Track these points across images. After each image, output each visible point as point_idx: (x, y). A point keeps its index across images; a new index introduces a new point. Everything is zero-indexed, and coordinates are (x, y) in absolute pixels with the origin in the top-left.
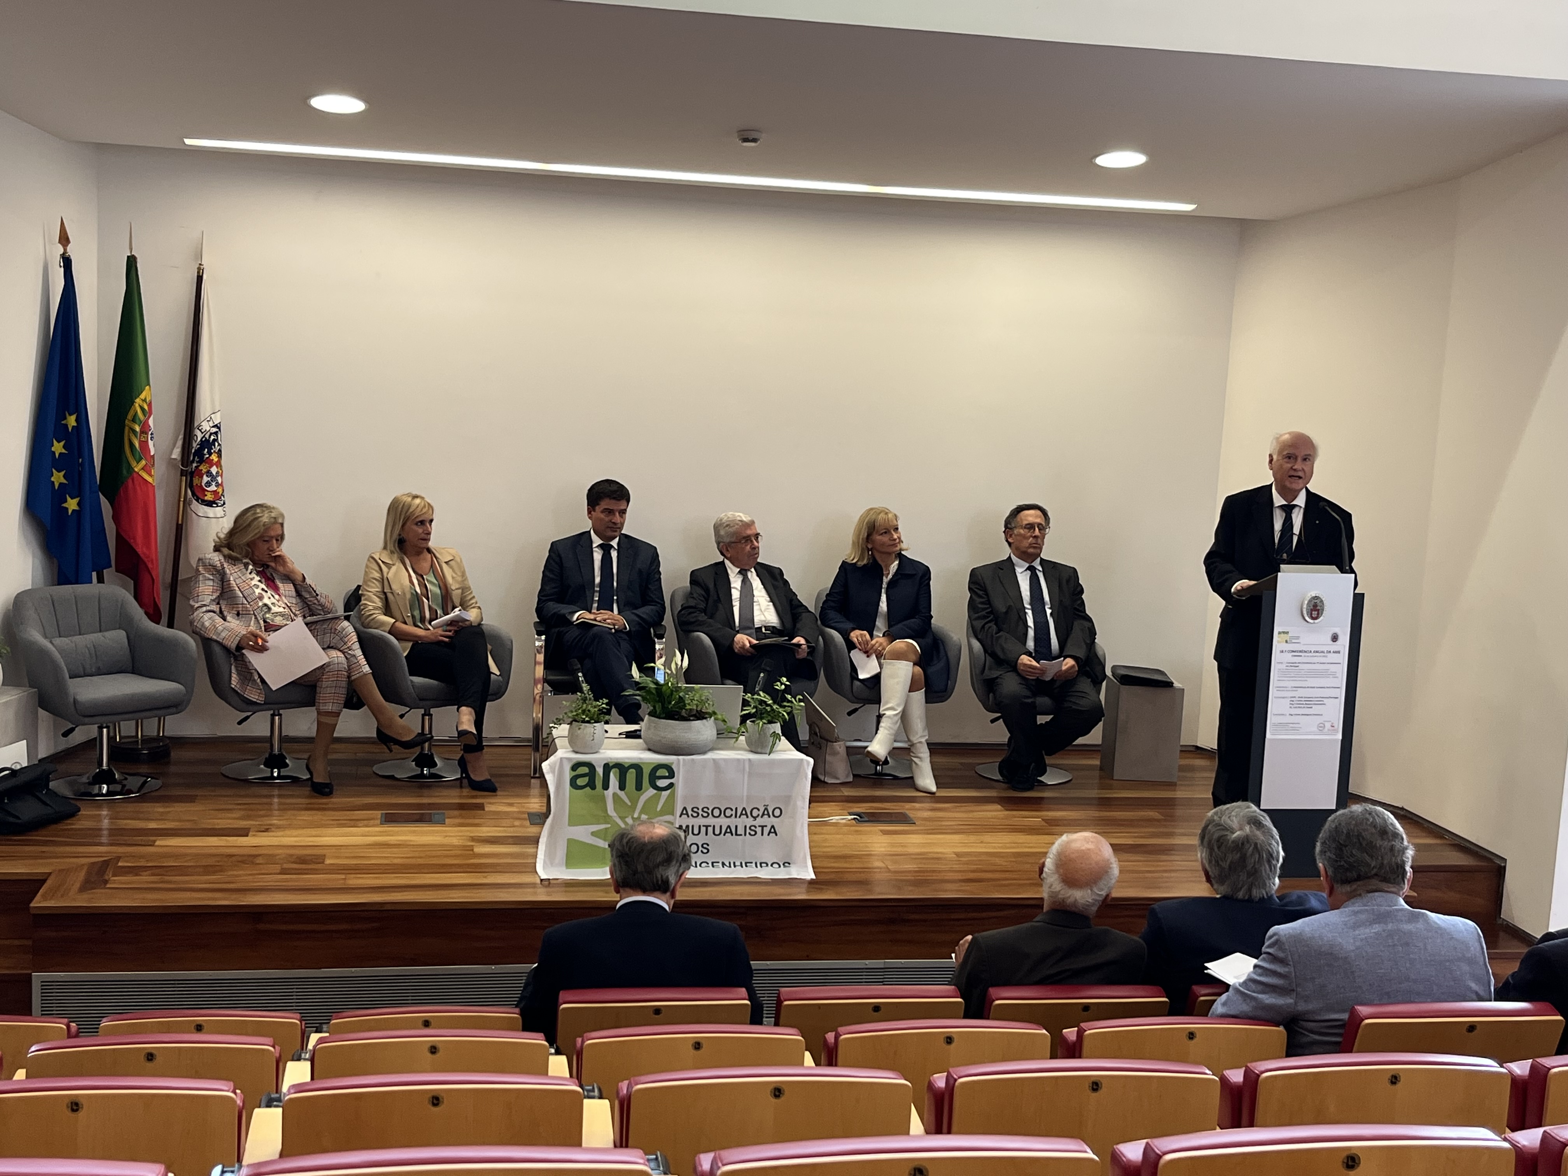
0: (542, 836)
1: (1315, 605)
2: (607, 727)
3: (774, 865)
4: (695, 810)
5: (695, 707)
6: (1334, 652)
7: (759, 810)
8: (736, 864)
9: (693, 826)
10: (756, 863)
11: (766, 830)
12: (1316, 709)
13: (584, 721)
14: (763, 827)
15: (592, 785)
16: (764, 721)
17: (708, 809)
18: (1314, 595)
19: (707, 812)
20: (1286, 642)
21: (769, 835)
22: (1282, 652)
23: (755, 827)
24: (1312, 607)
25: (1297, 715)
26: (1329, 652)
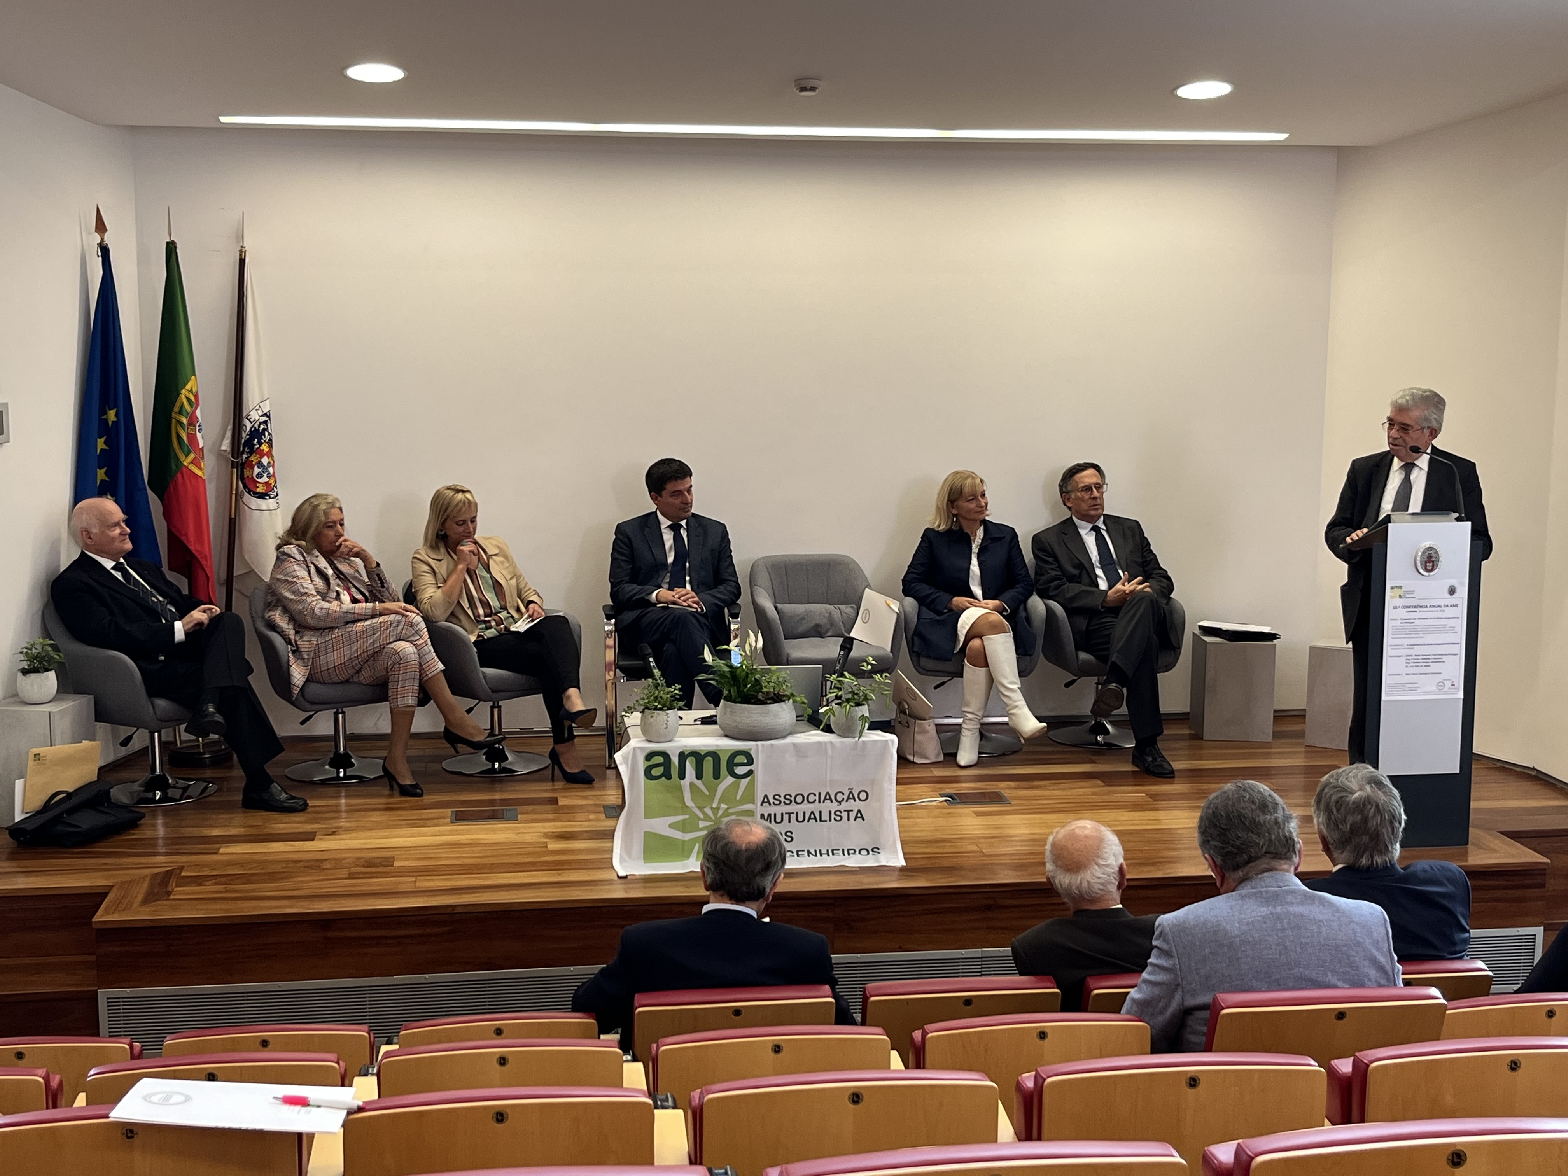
0: (617, 830)
1: (1430, 557)
2: (681, 713)
3: (862, 852)
4: (777, 797)
5: (772, 690)
6: (1451, 606)
7: (843, 794)
8: (822, 852)
9: (775, 815)
10: (843, 850)
11: (852, 815)
12: (1434, 668)
13: (656, 709)
14: (848, 811)
15: (667, 775)
17: (791, 796)
18: (1428, 546)
19: (789, 800)
20: (1400, 597)
21: (855, 820)
22: (1395, 608)
23: (841, 812)
24: (1426, 559)
25: (1414, 674)
26: (1447, 606)
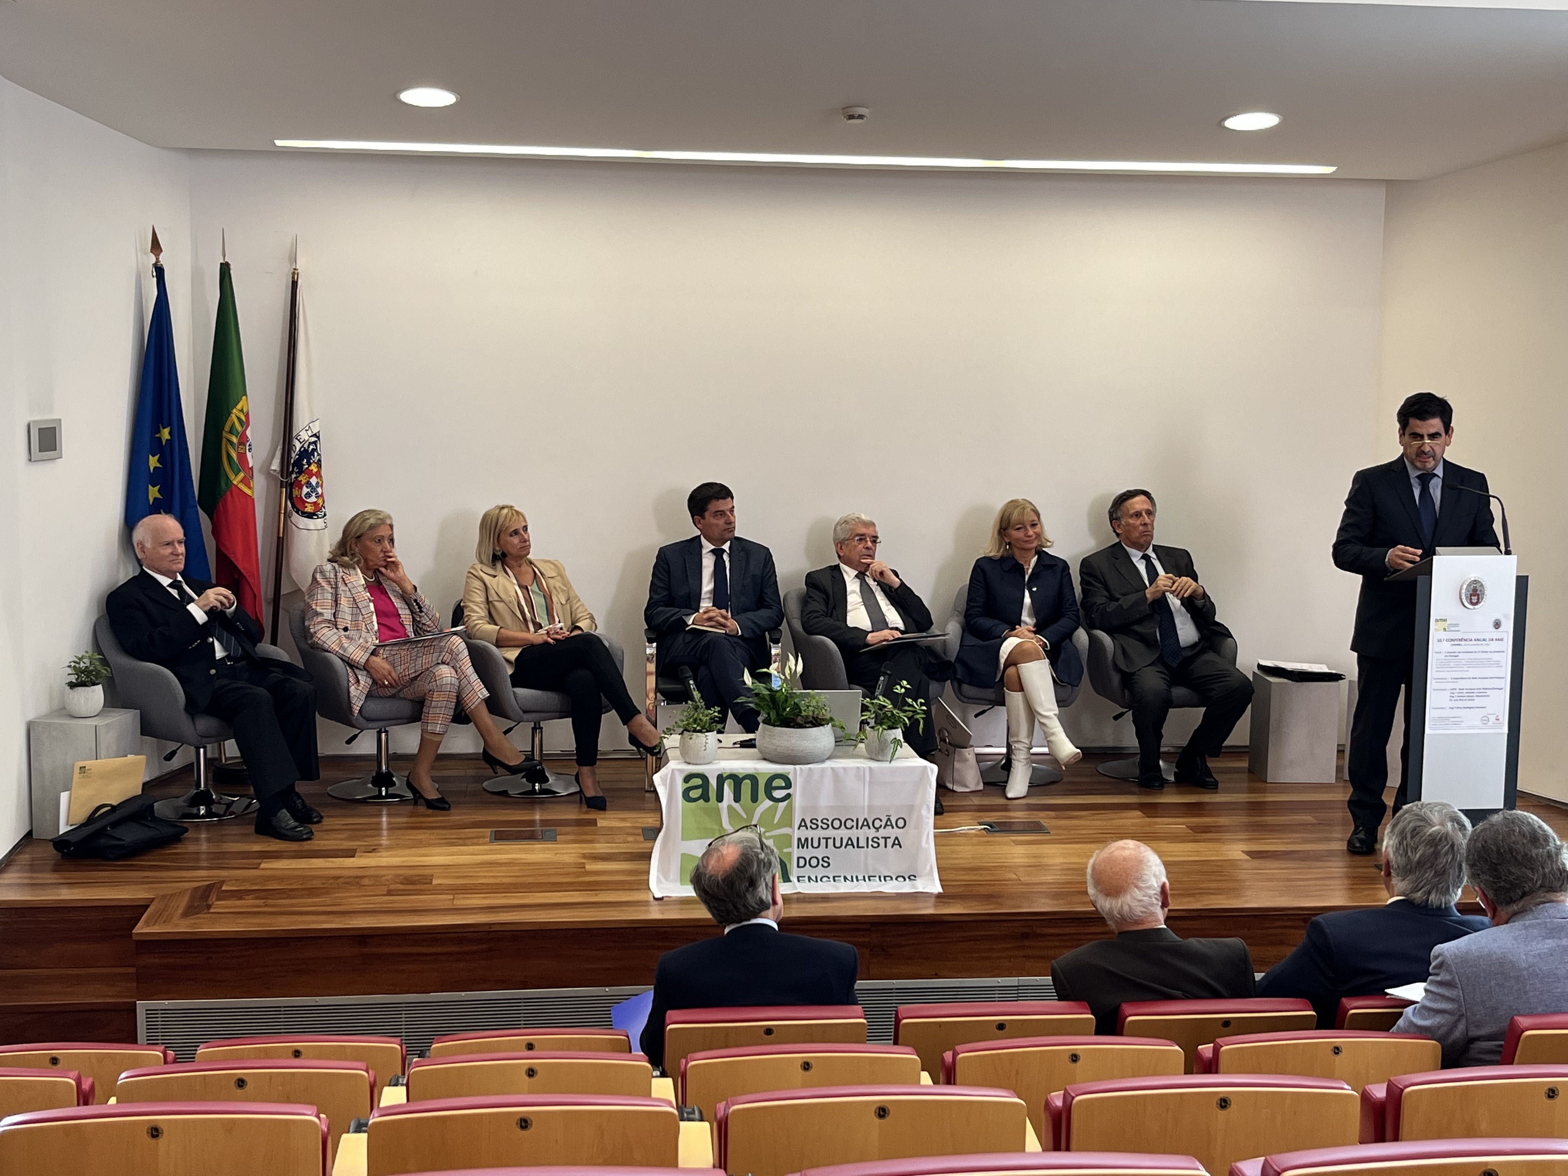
0: (654, 852)
1: (1475, 590)
2: (718, 736)
3: (899, 879)
4: (814, 821)
5: (811, 714)
6: (1497, 640)
7: (881, 821)
8: (859, 878)
9: (812, 839)
10: (880, 877)
11: (890, 842)
12: (1478, 702)
13: (695, 731)
14: (886, 838)
15: (705, 797)
16: (884, 727)
17: (828, 820)
18: (1473, 579)
19: (827, 824)
20: (1445, 630)
21: (892, 847)
22: (1440, 641)
23: (878, 839)
24: (1471, 592)
25: (1458, 708)
26: (1493, 640)
